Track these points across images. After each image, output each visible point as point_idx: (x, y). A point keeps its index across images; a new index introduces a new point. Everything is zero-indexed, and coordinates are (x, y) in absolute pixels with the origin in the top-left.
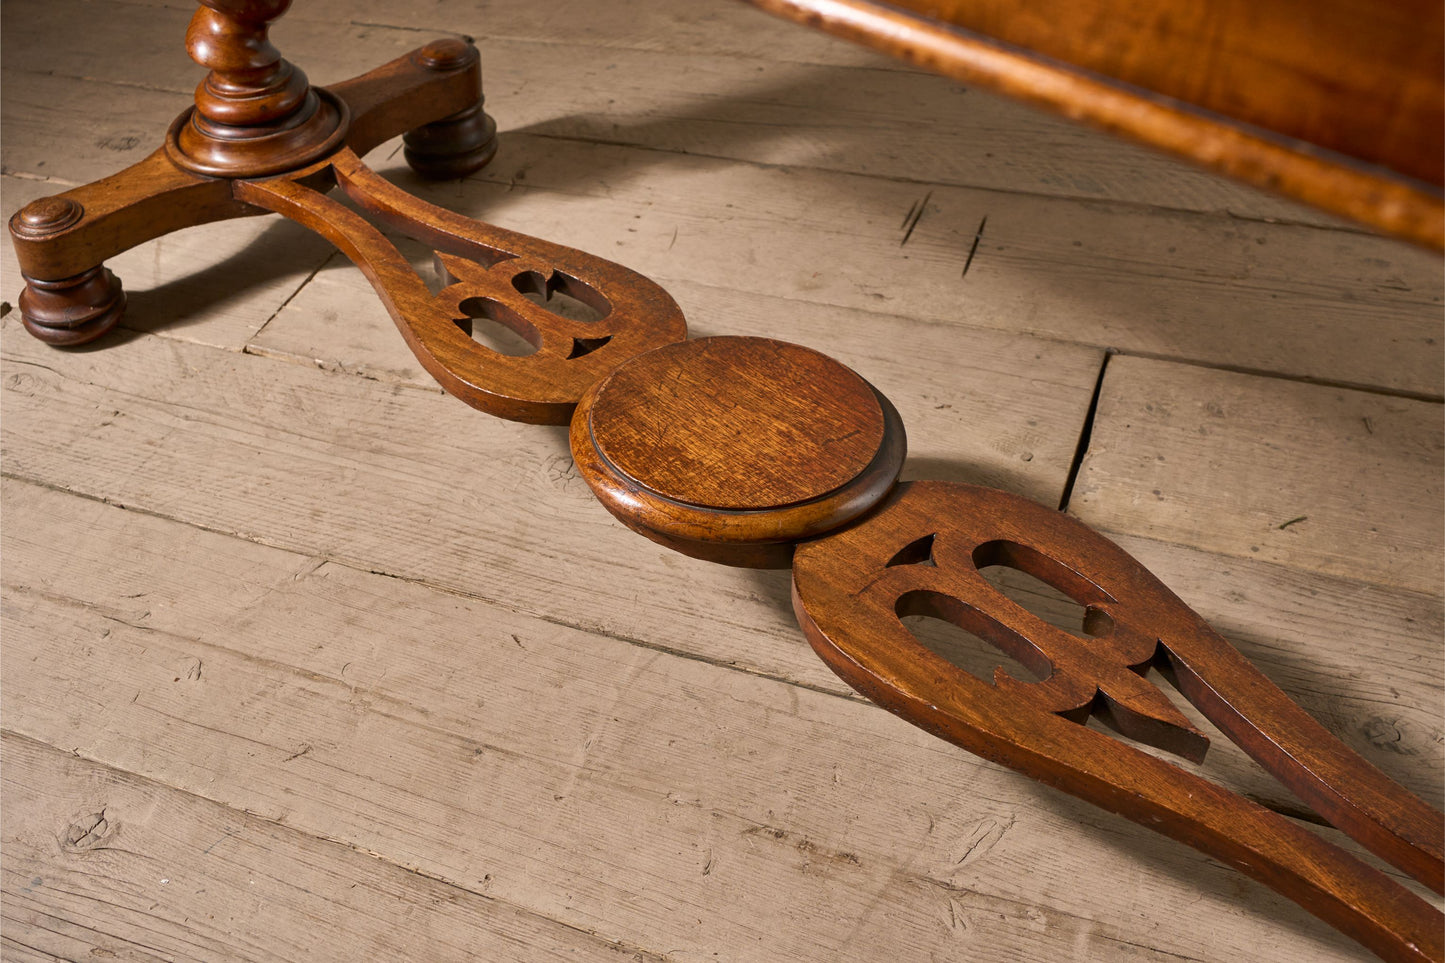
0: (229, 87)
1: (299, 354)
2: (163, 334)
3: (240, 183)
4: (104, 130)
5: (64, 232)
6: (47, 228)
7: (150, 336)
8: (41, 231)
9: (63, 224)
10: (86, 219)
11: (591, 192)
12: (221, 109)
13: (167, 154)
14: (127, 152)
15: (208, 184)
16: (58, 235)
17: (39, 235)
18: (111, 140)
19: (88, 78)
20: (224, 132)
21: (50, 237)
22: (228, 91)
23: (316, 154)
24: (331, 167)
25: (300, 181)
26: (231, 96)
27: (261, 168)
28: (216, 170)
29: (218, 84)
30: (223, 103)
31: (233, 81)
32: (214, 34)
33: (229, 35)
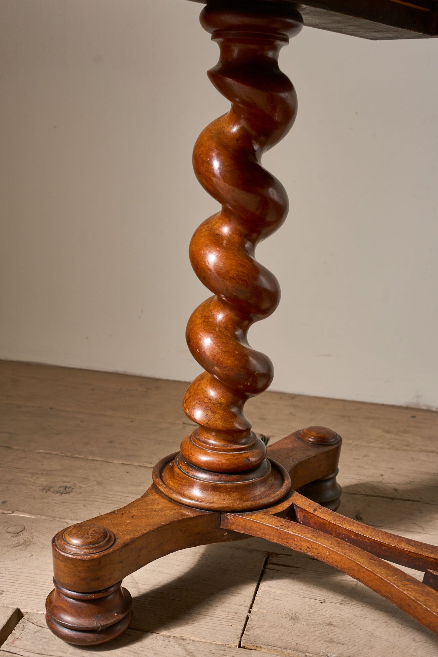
0: (212, 442)
1: (290, 649)
2: (165, 633)
3: (230, 516)
4: (43, 481)
5: (107, 552)
6: (92, 548)
7: (155, 635)
8: (87, 551)
9: (104, 545)
10: (119, 542)
11: (412, 530)
12: (204, 458)
13: (159, 492)
14: (67, 496)
15: (204, 515)
16: (102, 554)
17: (86, 554)
18: (51, 487)
19: (15, 448)
20: (203, 476)
21: (96, 556)
22: (212, 444)
23: (277, 498)
24: (292, 506)
25: (278, 515)
26: (214, 449)
27: (248, 504)
28: (207, 505)
29: (204, 439)
30: (206, 454)
31: (216, 438)
32: (210, 400)
33: (222, 400)
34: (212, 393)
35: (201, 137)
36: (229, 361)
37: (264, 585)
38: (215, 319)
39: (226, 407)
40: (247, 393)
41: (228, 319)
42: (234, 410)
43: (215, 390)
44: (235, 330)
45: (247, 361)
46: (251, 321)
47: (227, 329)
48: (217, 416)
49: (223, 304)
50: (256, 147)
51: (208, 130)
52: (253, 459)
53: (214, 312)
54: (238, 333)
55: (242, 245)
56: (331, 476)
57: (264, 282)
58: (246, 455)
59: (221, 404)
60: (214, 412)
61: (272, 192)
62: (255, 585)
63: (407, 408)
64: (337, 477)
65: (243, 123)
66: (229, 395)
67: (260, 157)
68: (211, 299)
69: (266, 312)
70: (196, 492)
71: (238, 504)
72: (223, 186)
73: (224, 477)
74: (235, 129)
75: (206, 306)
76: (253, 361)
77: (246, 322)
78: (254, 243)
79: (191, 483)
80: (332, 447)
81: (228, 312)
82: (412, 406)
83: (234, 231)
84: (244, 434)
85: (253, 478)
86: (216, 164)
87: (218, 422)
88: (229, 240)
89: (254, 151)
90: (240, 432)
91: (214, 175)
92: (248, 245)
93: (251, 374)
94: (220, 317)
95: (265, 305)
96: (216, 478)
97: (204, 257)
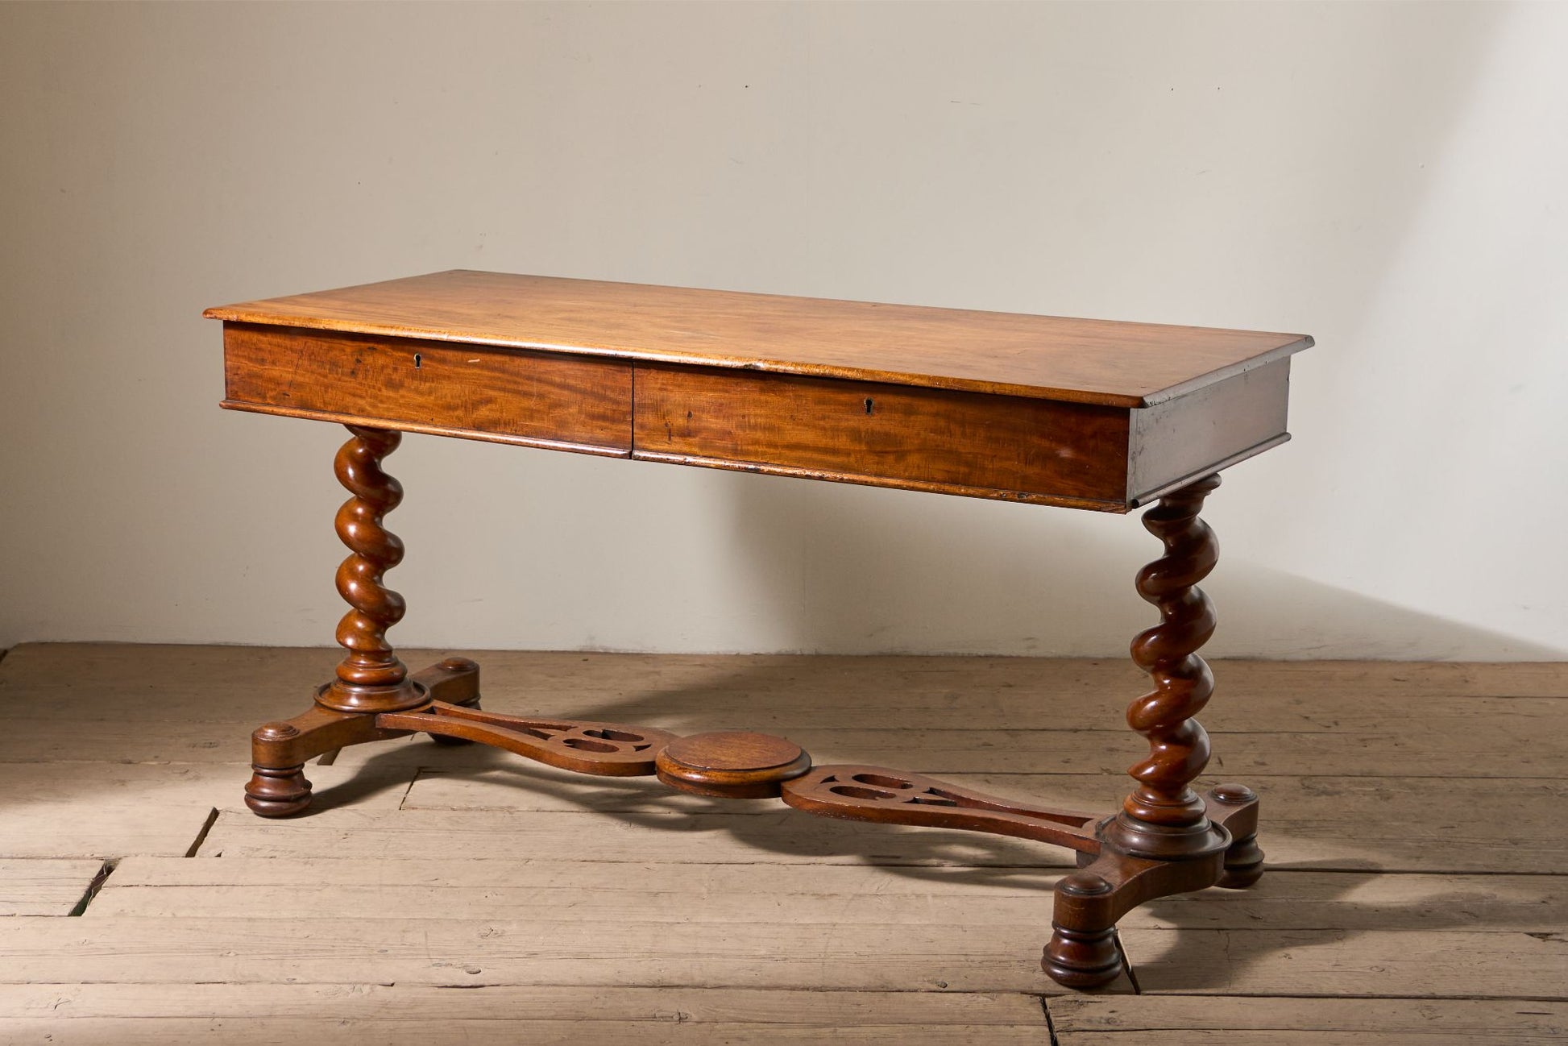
0: (363, 662)
1: (439, 807)
3: (383, 716)
5: (295, 737)
8: (280, 736)
9: (291, 733)
10: (302, 731)
12: (357, 675)
13: (322, 705)
15: (362, 717)
16: (292, 738)
17: (281, 738)
20: (357, 690)
21: (288, 738)
22: (363, 664)
23: (420, 702)
24: (432, 707)
25: (418, 712)
26: (364, 667)
27: (395, 706)
28: (364, 709)
29: (355, 661)
30: (359, 672)
31: (366, 658)
32: (359, 629)
33: (368, 629)
34: (360, 625)
35: (338, 455)
36: (371, 599)
37: (416, 783)
38: (358, 570)
39: (371, 634)
40: (388, 622)
41: (367, 570)
42: (378, 636)
43: (362, 622)
44: (373, 577)
45: (385, 598)
46: (385, 570)
47: (367, 576)
48: (366, 641)
49: (362, 559)
50: (376, 460)
51: (342, 450)
52: (396, 674)
53: (357, 565)
54: (376, 578)
55: (373, 519)
56: (473, 700)
57: (391, 542)
58: (391, 670)
59: (367, 632)
60: (362, 638)
61: (390, 486)
62: (408, 784)
63: (581, 652)
64: (479, 701)
65: (366, 448)
66: (374, 625)
67: (380, 465)
68: (352, 556)
69: (396, 562)
70: (354, 701)
71: (388, 707)
72: (358, 486)
73: (375, 688)
74: (361, 451)
75: (349, 561)
76: (389, 597)
77: (380, 571)
78: (381, 517)
79: (349, 696)
80: (469, 672)
81: (367, 564)
82: (586, 650)
83: (366, 511)
84: (387, 654)
85: (397, 689)
86: (351, 472)
87: (366, 645)
88: (363, 516)
89: (375, 463)
90: (383, 652)
91: (350, 480)
92: (377, 520)
93: (388, 607)
94: (361, 568)
95: (394, 557)
96: (368, 689)
97: (347, 529)
